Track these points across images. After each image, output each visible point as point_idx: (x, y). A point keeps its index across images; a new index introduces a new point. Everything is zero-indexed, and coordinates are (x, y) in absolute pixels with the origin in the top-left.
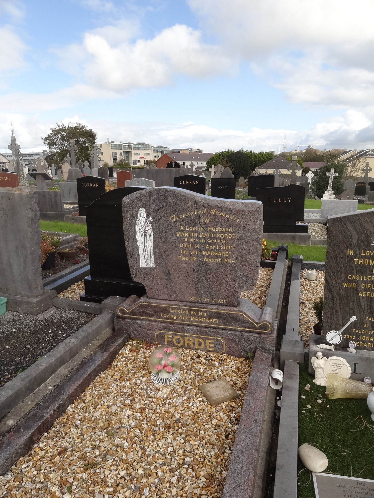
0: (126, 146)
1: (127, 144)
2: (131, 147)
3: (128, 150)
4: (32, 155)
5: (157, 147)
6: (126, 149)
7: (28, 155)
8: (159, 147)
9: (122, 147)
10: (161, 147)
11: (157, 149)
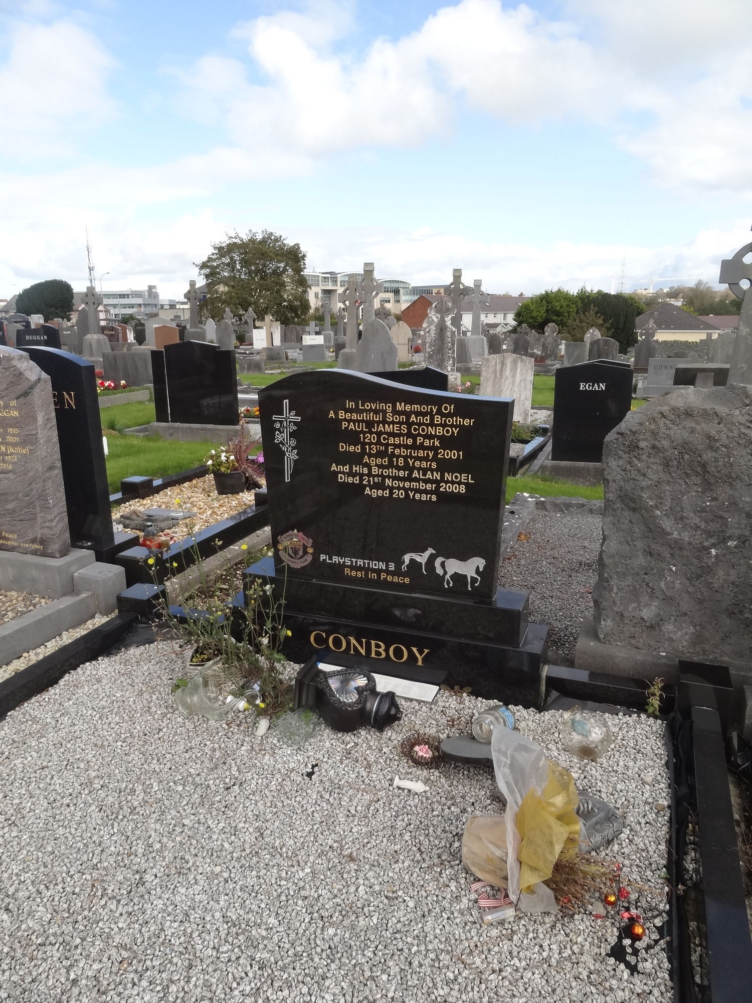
0: (325, 278)
1: (329, 276)
2: (336, 281)
3: (330, 287)
4: (128, 295)
5: (388, 281)
6: (326, 285)
7: (120, 295)
8: (390, 281)
9: (318, 281)
10: (396, 281)
11: (387, 285)
